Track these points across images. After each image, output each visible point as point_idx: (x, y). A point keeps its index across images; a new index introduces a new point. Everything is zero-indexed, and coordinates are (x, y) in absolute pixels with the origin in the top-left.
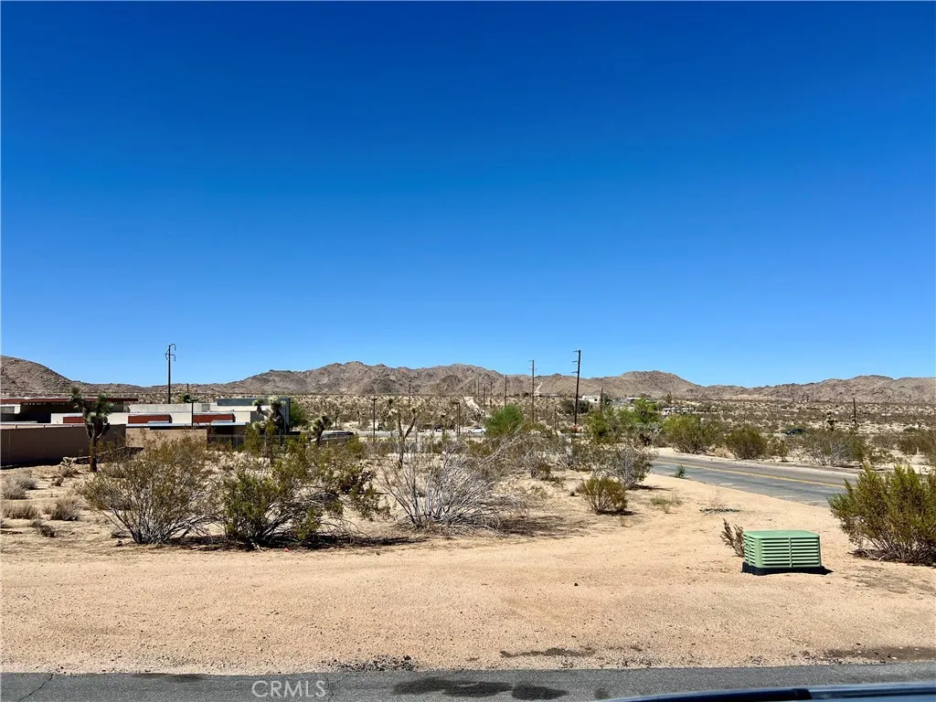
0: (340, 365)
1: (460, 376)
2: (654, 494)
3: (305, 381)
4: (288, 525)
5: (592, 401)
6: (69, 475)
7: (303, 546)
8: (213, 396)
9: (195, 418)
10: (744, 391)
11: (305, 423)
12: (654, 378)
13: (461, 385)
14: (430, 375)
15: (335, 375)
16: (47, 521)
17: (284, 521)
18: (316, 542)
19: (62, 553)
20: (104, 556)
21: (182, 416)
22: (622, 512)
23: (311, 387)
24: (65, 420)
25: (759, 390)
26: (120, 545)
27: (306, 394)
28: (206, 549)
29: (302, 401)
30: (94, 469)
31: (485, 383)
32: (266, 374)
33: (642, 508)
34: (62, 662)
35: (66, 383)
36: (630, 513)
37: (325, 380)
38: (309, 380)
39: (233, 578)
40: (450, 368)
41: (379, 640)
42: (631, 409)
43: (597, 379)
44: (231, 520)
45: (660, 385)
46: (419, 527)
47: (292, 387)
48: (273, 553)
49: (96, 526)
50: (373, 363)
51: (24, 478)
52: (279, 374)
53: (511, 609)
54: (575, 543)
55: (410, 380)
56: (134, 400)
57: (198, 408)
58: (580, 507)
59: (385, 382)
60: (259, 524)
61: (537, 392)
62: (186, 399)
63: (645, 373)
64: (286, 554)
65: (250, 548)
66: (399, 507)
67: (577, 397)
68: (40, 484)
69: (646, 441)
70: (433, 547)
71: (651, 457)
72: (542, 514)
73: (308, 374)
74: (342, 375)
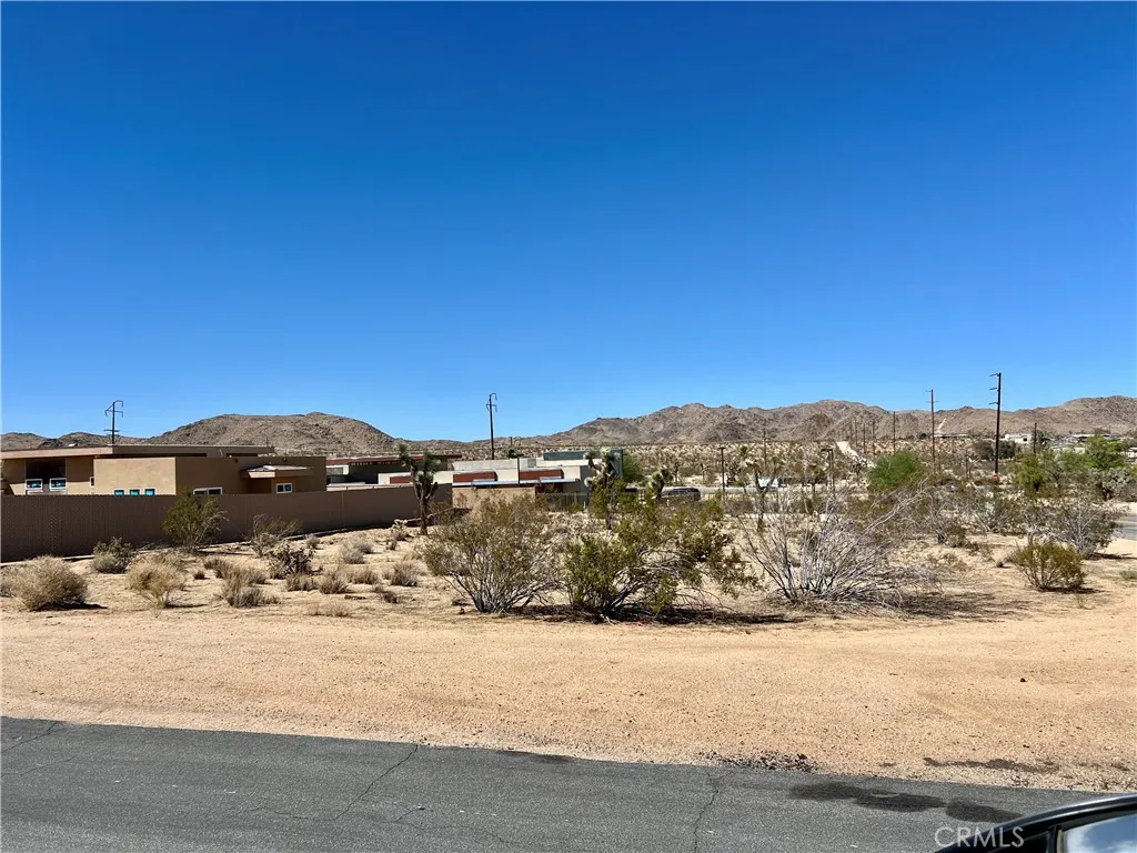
0: (676, 408)
1: (830, 415)
2: (1125, 566)
3: (637, 429)
4: (639, 595)
5: (1019, 441)
6: (401, 538)
7: (658, 619)
8: (537, 450)
9: (522, 475)
11: (640, 478)
12: (1115, 407)
13: (832, 427)
14: (790, 416)
15: (670, 422)
16: (387, 587)
17: (634, 590)
18: (673, 616)
19: (408, 620)
20: (449, 625)
21: (508, 473)
22: (1077, 588)
23: (644, 436)
24: (392, 480)
26: (462, 613)
27: (639, 444)
28: (550, 620)
29: (636, 453)
30: (424, 532)
31: (865, 423)
32: (593, 423)
33: (1108, 585)
34: (424, 733)
35: (390, 441)
36: (1090, 591)
37: (660, 427)
39: (587, 653)
40: (816, 406)
41: (764, 733)
42: (1080, 450)
43: (1025, 411)
44: (575, 588)
45: (1124, 416)
46: (794, 602)
47: (623, 436)
48: (624, 627)
49: (436, 591)
50: (714, 405)
51: (360, 541)
52: (607, 422)
53: (934, 706)
54: (1011, 628)
55: (765, 424)
56: (458, 457)
57: (524, 464)
58: (1014, 582)
59: (732, 427)
60: (607, 594)
61: (939, 432)
62: (511, 455)
63: (1099, 401)
64: (640, 628)
65: (599, 621)
66: (768, 578)
67: (998, 436)
68: (376, 548)
69: (1107, 494)
70: (816, 627)
71: (1118, 515)
72: (958, 590)
73: (640, 421)
74: (679, 421)
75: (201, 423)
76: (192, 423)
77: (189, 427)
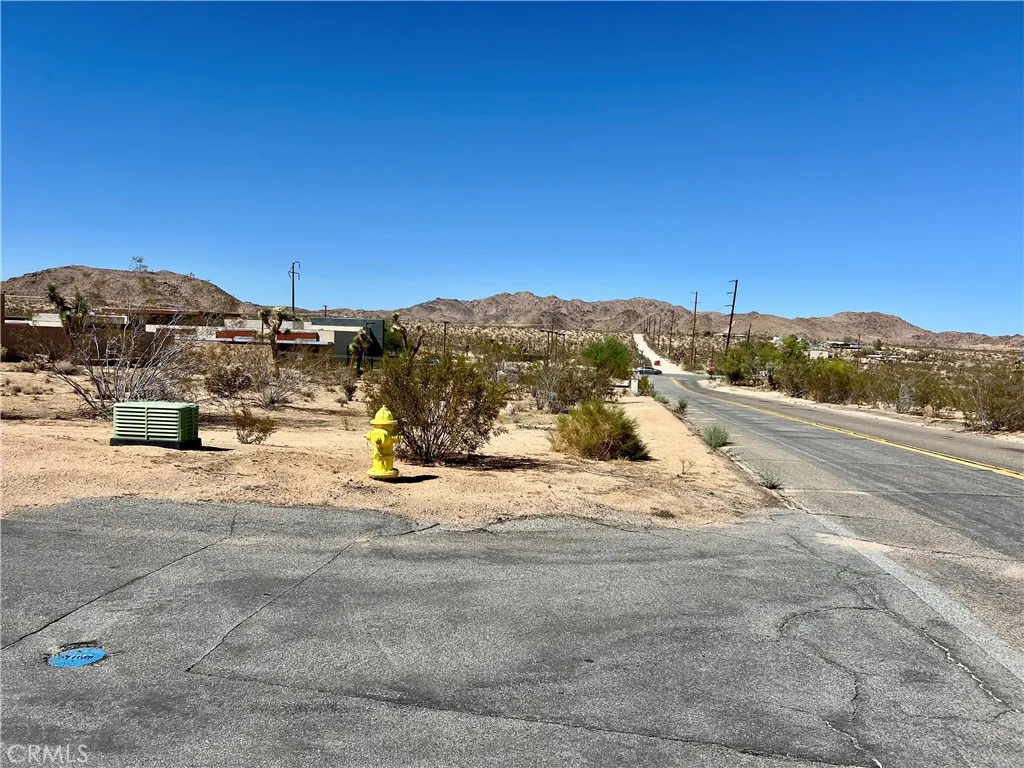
0: (509, 294)
1: (640, 310)
3: (472, 312)
10: (986, 339)
12: (873, 321)
13: (640, 321)
14: (606, 309)
15: (503, 305)
23: (478, 317)
25: (1006, 339)
31: (668, 320)
32: (433, 302)
35: (236, 304)
37: (493, 311)
38: (476, 310)
40: (629, 302)
45: (879, 329)
47: (459, 317)
50: (544, 295)
52: (446, 302)
55: (584, 314)
59: (555, 315)
63: (861, 315)
73: (475, 304)
74: (510, 306)
75: (48, 271)
76: (39, 270)
77: (35, 275)
